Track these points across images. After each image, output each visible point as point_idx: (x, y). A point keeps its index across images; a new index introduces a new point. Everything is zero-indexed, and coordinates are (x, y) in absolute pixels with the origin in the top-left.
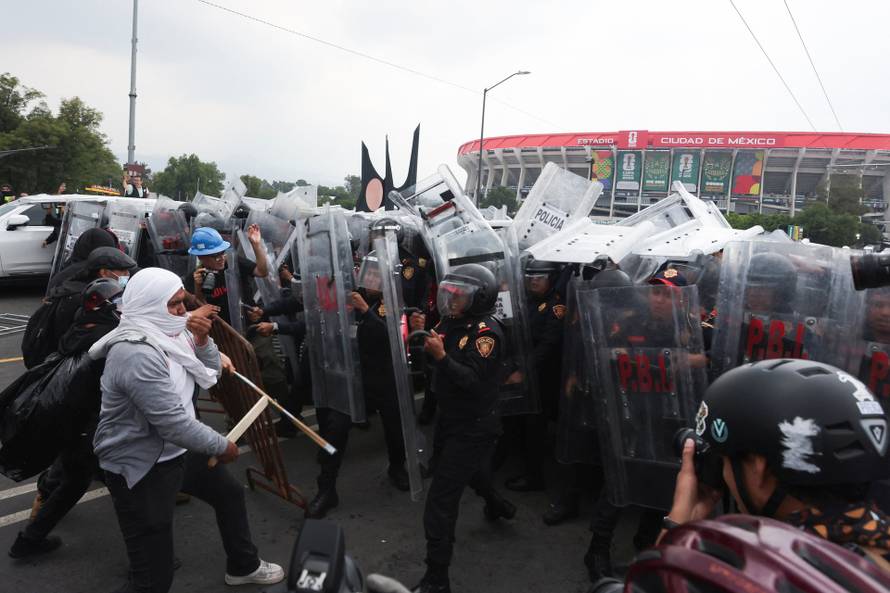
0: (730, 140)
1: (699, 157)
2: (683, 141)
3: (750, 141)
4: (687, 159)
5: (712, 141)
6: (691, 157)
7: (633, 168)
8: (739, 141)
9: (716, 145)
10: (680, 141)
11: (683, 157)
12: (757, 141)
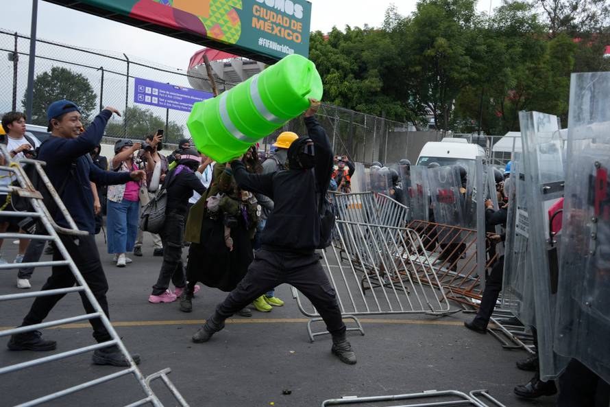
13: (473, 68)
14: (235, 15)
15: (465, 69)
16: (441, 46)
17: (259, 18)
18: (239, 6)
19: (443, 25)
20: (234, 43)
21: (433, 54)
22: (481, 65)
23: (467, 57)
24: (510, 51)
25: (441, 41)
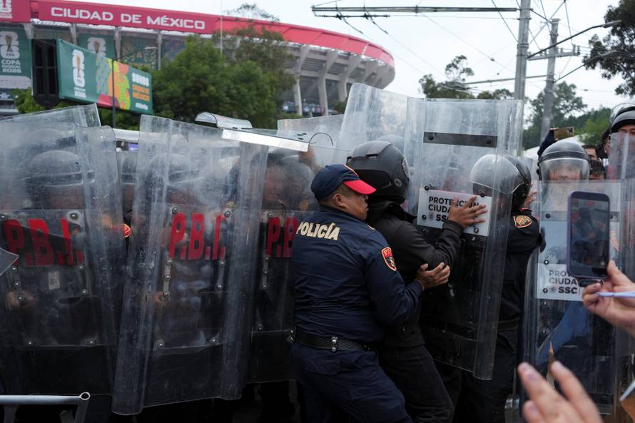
0: (149, 20)
1: (115, 42)
2: (85, 14)
3: (174, 22)
4: (97, 44)
5: (126, 18)
6: (102, 42)
7: (17, 55)
8: (161, 21)
9: (131, 25)
10: (79, 14)
11: (92, 40)
12: (183, 23)
13: (231, 104)
14: (128, 93)
15: (227, 106)
16: (212, 91)
17: (136, 91)
18: (128, 87)
19: (211, 77)
20: (128, 108)
21: (207, 96)
22: (233, 102)
23: (228, 98)
24: (250, 93)
25: (212, 88)
